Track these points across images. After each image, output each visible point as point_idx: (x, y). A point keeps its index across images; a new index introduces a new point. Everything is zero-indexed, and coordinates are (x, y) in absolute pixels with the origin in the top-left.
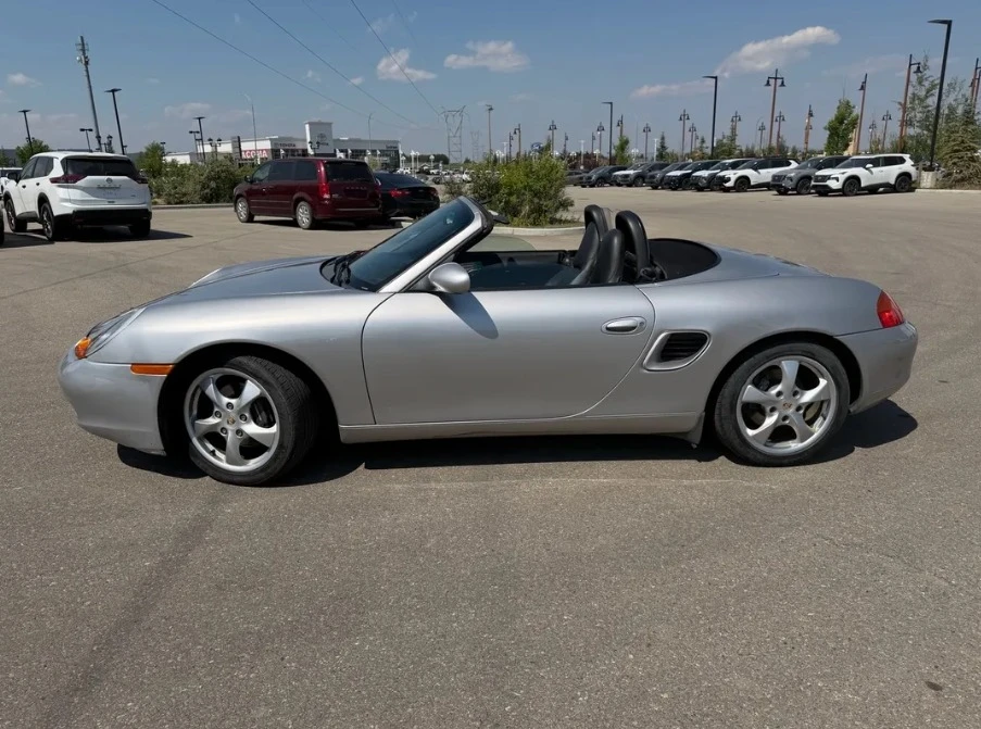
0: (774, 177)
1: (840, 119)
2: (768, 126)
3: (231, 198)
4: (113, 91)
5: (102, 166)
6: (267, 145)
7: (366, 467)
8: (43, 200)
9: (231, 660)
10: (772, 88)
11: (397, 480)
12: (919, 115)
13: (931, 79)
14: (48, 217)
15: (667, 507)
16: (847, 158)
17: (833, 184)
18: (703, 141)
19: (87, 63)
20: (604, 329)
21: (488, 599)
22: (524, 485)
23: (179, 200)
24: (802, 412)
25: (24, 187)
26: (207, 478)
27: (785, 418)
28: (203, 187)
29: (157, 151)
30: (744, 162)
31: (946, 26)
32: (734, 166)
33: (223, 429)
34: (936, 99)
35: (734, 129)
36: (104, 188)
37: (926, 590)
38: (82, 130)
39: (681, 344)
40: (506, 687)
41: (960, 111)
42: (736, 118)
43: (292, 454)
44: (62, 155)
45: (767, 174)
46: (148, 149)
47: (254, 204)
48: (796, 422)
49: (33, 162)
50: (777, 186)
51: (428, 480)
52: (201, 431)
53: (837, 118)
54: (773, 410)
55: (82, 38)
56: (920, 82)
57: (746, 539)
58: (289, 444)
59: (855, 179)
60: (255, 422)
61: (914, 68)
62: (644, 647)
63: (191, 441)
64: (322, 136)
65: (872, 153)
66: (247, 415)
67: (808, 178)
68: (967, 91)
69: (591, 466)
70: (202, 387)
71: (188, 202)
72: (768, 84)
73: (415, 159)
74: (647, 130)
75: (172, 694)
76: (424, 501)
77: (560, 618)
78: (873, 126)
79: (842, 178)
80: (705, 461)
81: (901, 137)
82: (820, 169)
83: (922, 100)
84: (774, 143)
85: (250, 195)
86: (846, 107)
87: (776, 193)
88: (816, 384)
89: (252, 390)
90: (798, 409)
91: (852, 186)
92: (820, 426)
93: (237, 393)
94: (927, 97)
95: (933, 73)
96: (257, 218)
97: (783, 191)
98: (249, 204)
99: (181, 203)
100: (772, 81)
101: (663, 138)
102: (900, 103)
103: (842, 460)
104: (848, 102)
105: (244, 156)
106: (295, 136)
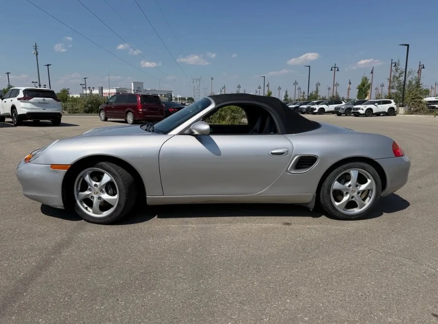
0: (335, 108)
1: (363, 85)
2: (332, 88)
3: (97, 112)
4: (48, 65)
5: (41, 94)
6: (114, 91)
7: (158, 217)
8: (13, 108)
9: (92, 300)
10: (333, 72)
11: (172, 223)
12: (396, 84)
13: (401, 69)
14: (15, 115)
15: (300, 236)
16: (367, 101)
17: (361, 112)
18: (304, 93)
19: (37, 54)
20: (270, 154)
21: (218, 275)
22: (232, 226)
23: (74, 112)
24: (360, 194)
25: (5, 102)
26: (83, 221)
27: (353, 197)
28: (85, 107)
29: (65, 92)
30: (322, 102)
31: (407, 47)
32: (318, 103)
33: (92, 197)
34: (403, 78)
35: (317, 88)
36: (42, 103)
37: (425, 273)
38: (33, 82)
39: (305, 162)
40: (228, 314)
41: (414, 82)
42: (318, 84)
43: (123, 209)
44: (24, 88)
45: (332, 107)
46: (61, 91)
47: (108, 113)
48: (357, 199)
49: (10, 91)
50: (337, 112)
51: (187, 223)
52: (82, 197)
53: (362, 84)
54: (347, 193)
55: (36, 44)
56: (397, 70)
57: (338, 250)
58: (123, 204)
59: (370, 110)
60: (107, 193)
61: (393, 65)
62: (294, 296)
63: (76, 202)
64: (139, 88)
65: (377, 99)
66: (104, 190)
67: (350, 109)
68: (417, 75)
69: (263, 218)
70: (83, 177)
71: (78, 113)
72: (332, 70)
73: (179, 99)
74: (279, 89)
75: (62, 316)
76: (186, 232)
77: (253, 283)
78: (376, 89)
79: (365, 109)
80: (316, 217)
81: (389, 93)
82: (355, 105)
83: (397, 78)
84: (335, 94)
85: (106, 109)
86: (365, 80)
87: (336, 115)
88: (366, 182)
89: (106, 178)
90: (358, 193)
91: (369, 113)
92: (369, 201)
93: (99, 180)
94: (399, 77)
95: (402, 67)
96: (108, 120)
97: (339, 114)
98: (106, 113)
99: (75, 113)
100: (333, 69)
101: (286, 92)
102: (388, 79)
103: (378, 218)
104: (366, 78)
105: (104, 96)
106: (127, 88)
